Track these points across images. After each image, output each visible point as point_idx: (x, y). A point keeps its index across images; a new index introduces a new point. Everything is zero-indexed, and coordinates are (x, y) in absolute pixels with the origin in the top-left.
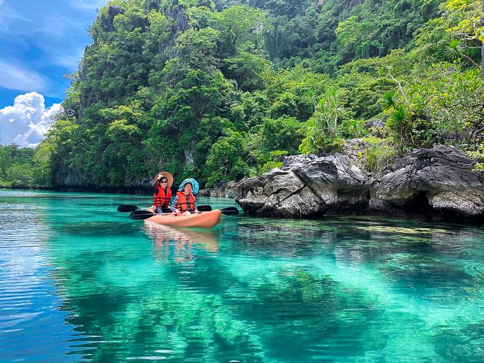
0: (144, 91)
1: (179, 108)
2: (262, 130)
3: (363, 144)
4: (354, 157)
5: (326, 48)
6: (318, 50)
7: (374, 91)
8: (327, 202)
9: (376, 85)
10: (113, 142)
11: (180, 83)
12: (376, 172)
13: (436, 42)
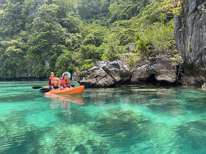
0: (23, 33)
1: (41, 40)
2: (80, 50)
3: (127, 56)
4: (124, 61)
5: (105, 16)
6: (102, 16)
7: (126, 34)
8: (117, 80)
9: (127, 31)
10: (8, 57)
11: (41, 29)
12: (133, 67)
13: (150, 14)
